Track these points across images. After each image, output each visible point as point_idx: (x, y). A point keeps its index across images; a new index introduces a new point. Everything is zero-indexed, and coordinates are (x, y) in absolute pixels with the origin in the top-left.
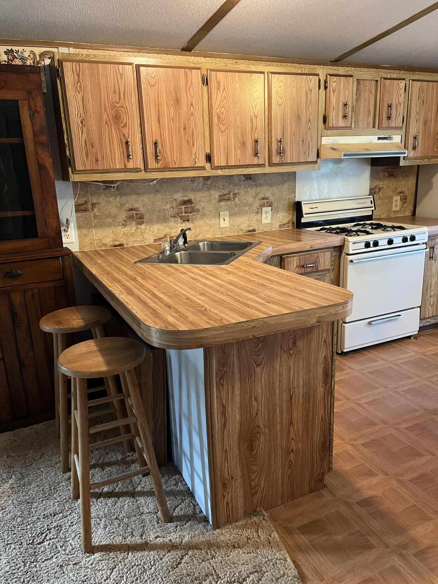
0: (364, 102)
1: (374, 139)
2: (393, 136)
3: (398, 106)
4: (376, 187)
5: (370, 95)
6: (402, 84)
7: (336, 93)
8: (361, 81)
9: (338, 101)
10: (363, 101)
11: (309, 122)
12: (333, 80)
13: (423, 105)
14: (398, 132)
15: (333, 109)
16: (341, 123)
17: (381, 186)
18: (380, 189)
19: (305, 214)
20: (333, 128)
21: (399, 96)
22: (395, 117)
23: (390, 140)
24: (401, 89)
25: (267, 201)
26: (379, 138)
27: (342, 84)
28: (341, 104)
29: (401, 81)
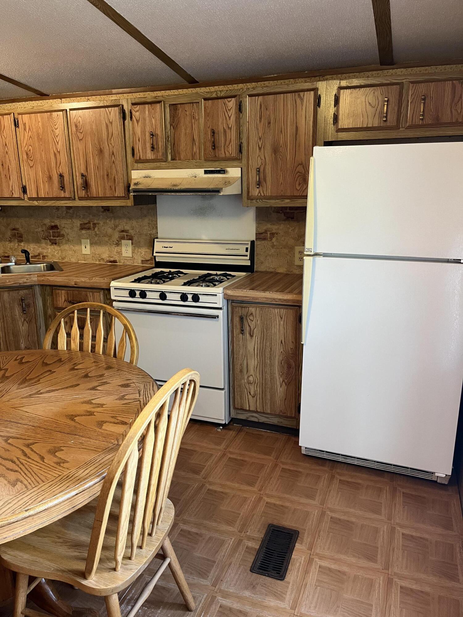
0: (186, 130)
1: (200, 172)
2: (228, 169)
3: (228, 131)
4: (266, 232)
5: (193, 121)
6: (232, 104)
7: (140, 123)
8: (179, 106)
9: (143, 132)
10: (183, 128)
11: (113, 156)
12: (136, 109)
13: (269, 127)
14: (235, 163)
15: (139, 140)
16: (150, 155)
17: (274, 231)
18: (273, 234)
19: (156, 253)
20: (140, 161)
21: (228, 118)
22: (224, 146)
23: (224, 173)
24: (229, 110)
25: (127, 234)
26: (206, 172)
27: (147, 112)
28: (148, 134)
29: (229, 99)
